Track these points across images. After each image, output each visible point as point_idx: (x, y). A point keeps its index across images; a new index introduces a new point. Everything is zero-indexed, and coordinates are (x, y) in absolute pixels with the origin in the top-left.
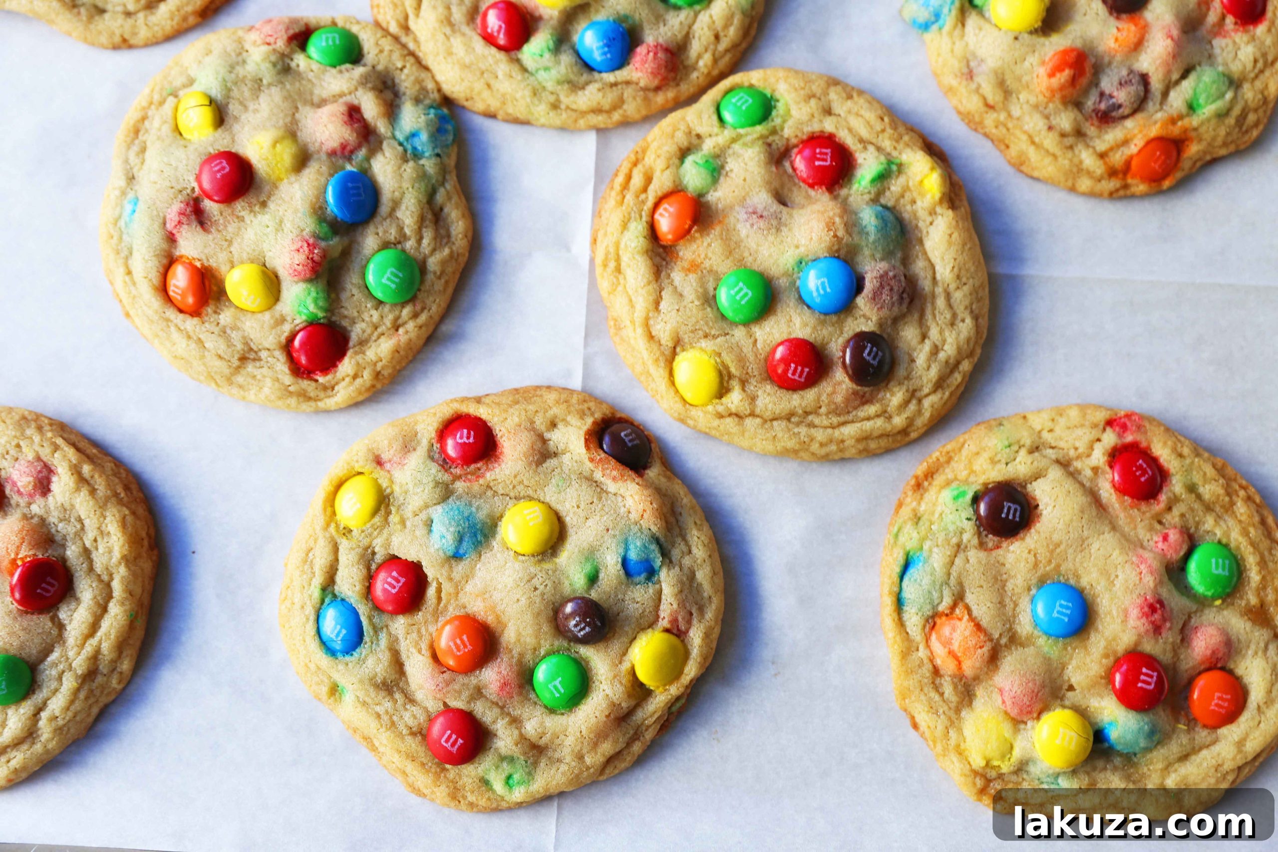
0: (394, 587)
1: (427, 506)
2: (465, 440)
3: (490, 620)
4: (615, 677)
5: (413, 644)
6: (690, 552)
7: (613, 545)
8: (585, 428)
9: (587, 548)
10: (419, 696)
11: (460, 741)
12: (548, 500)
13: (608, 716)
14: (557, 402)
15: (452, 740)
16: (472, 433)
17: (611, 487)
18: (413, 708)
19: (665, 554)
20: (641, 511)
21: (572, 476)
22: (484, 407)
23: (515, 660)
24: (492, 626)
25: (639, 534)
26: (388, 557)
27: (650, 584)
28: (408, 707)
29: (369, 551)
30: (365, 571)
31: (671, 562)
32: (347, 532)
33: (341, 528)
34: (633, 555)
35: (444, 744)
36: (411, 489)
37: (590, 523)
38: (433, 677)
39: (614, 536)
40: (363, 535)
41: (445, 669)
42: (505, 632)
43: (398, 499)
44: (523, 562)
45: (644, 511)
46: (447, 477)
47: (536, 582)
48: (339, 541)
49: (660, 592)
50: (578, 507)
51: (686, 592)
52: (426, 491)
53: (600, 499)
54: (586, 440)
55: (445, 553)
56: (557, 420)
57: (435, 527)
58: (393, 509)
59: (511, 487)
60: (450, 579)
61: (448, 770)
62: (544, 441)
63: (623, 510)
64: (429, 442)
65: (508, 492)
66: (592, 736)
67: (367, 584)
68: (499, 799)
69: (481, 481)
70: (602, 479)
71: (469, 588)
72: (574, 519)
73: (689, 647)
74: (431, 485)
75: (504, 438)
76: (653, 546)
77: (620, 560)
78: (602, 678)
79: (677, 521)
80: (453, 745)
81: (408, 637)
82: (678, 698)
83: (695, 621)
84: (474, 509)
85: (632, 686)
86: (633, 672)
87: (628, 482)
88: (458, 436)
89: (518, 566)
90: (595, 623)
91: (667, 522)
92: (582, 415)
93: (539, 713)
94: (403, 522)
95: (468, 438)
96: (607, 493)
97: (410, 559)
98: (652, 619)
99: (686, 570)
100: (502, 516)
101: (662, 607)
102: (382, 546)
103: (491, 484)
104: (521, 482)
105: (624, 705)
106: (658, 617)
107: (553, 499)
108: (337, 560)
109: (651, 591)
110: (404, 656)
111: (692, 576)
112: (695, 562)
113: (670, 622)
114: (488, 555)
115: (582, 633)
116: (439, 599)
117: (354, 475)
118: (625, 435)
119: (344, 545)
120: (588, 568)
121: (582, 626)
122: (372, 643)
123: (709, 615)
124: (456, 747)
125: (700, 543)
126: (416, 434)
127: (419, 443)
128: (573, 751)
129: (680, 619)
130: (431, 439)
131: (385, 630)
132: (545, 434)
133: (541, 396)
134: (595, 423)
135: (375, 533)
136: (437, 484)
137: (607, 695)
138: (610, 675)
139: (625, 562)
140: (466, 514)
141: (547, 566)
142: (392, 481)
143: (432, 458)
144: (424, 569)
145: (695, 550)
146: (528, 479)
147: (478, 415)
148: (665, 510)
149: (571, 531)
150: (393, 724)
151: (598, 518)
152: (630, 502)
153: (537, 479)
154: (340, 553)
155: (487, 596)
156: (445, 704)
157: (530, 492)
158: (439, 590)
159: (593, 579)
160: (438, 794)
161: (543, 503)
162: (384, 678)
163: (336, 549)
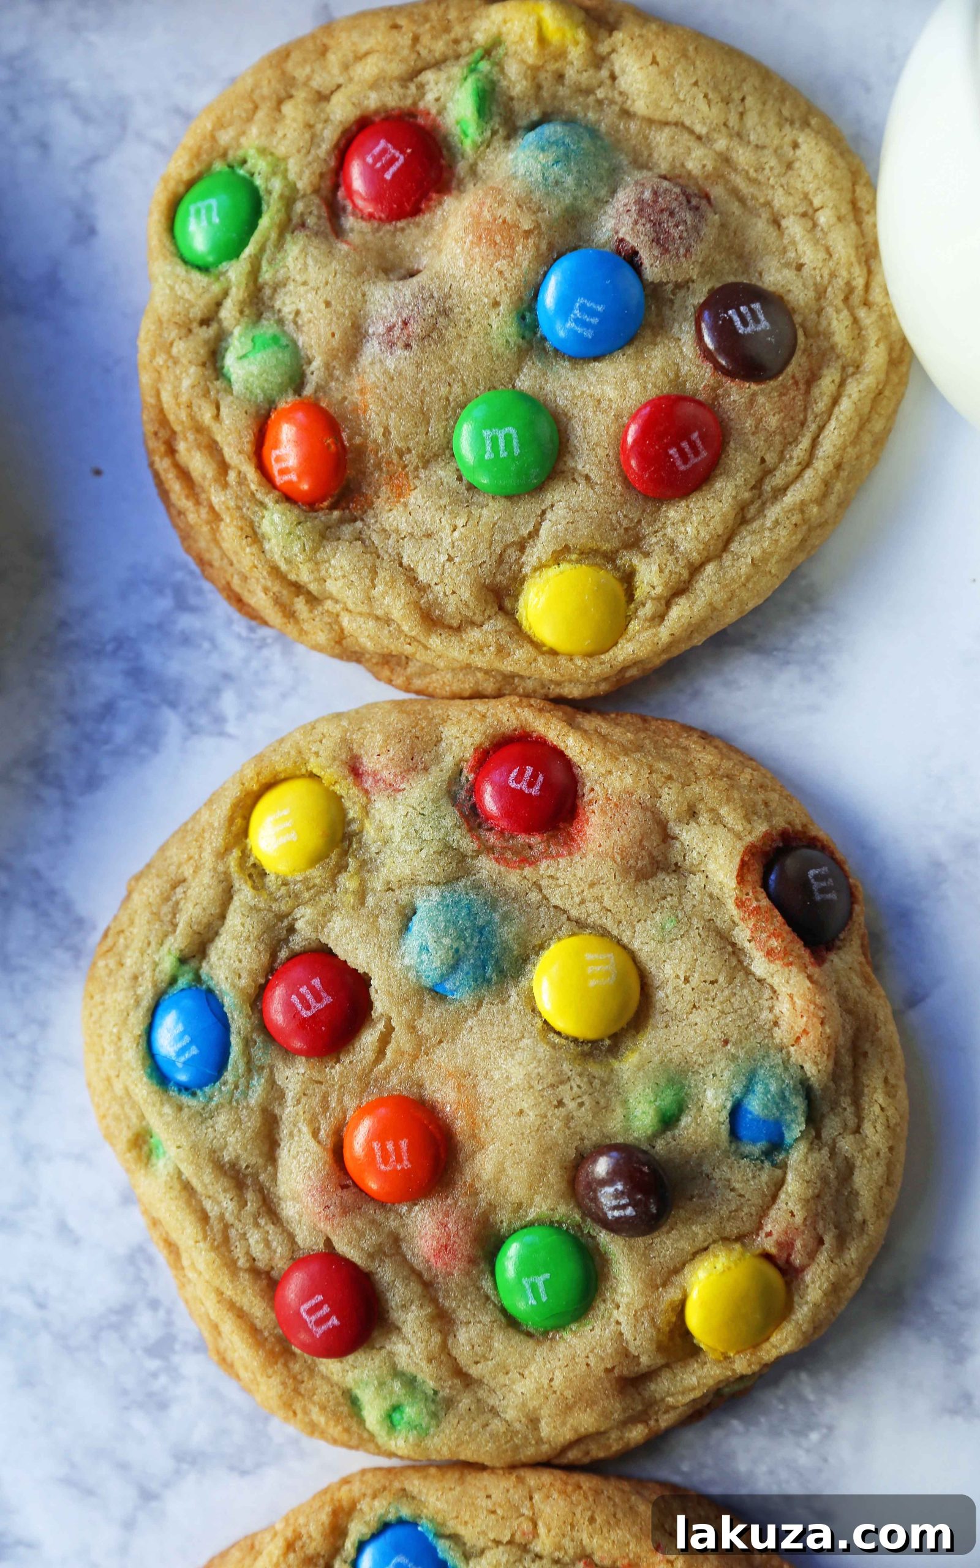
0: (308, 1007)
1: (414, 882)
2: (523, 786)
3: (460, 1126)
4: (646, 1307)
5: (308, 1116)
6: (857, 1130)
7: (727, 1074)
8: (749, 839)
9: (676, 1061)
10: (289, 1210)
11: (334, 1321)
12: (636, 945)
13: (608, 1371)
14: (712, 772)
15: (320, 1314)
16: (541, 778)
17: (760, 966)
18: (271, 1228)
19: (814, 1119)
20: (798, 1030)
21: (695, 921)
22: (578, 735)
23: (478, 1212)
24: (460, 1138)
25: (779, 1070)
26: (314, 945)
27: (767, 1164)
28: (262, 1222)
29: (286, 923)
30: (265, 958)
31: (818, 1136)
32: (257, 874)
33: (249, 864)
34: (755, 1105)
35: (305, 1315)
36: (397, 839)
37: (697, 1017)
38: (323, 1190)
39: (734, 1058)
40: (283, 890)
41: (349, 1182)
42: (478, 1156)
43: (368, 848)
44: (554, 1046)
45: (805, 1032)
46: (467, 844)
47: (564, 1091)
48: (237, 885)
49: (780, 1184)
50: (687, 980)
51: (828, 1198)
52: (423, 854)
53: (731, 979)
54: (743, 864)
55: (418, 977)
56: (701, 806)
57: (416, 924)
58: (352, 863)
59: (577, 900)
60: (412, 1028)
61: (294, 1354)
62: (667, 837)
63: (765, 1015)
64: (457, 765)
65: (567, 907)
66: (568, 1393)
67: (262, 981)
68: (365, 1435)
69: (527, 871)
70: (747, 945)
71: (440, 1055)
72: (673, 999)
73: (796, 1299)
74: (436, 846)
75: (594, 807)
76: (798, 1102)
77: (729, 1105)
78: (623, 1301)
79: (856, 1065)
80: (319, 1322)
81: (303, 1100)
82: (742, 1377)
83: (822, 1258)
84: (497, 917)
85: (671, 1332)
86: (680, 1309)
87: (794, 969)
88: (514, 774)
89: (543, 1050)
90: (647, 1206)
91: (837, 1063)
92: (749, 814)
93: (487, 1319)
94: (362, 895)
95: (531, 785)
96: (748, 973)
97: (352, 963)
98: (748, 1227)
99: (839, 1161)
100: (542, 947)
101: (773, 1213)
102: (308, 923)
103: (544, 883)
104: (599, 899)
105: (644, 1360)
106: (760, 1227)
107: (646, 948)
108: (223, 917)
109: (764, 1177)
110: (284, 1131)
111: (847, 1171)
112: (861, 1150)
113: (779, 1244)
114: (495, 1009)
115: (616, 1213)
116: (381, 1053)
117: (303, 776)
118: (816, 877)
119: (244, 894)
120: (667, 1100)
121: (623, 1202)
122: (236, 1087)
123: (853, 1253)
124: (324, 1328)
125: (881, 1120)
126: (439, 741)
127: (438, 759)
128: (524, 1404)
129: (798, 1244)
130: (461, 760)
131: (266, 1071)
132: (671, 824)
133: (686, 749)
134: (766, 835)
135: (307, 895)
136: (447, 848)
137: (621, 1334)
138: (638, 1303)
139: (736, 1112)
140: (481, 922)
141: (594, 1069)
142: (366, 810)
143: (453, 798)
144: (372, 990)
145: (868, 1128)
146: (612, 898)
147: (562, 746)
148: (841, 1040)
149: (658, 1019)
150: (226, 1239)
151: (715, 1013)
152: (783, 1007)
153: (631, 903)
154: (232, 908)
155: (468, 1082)
156: (328, 1242)
157: (609, 924)
158: (385, 1039)
159: (668, 1121)
160: (263, 1388)
161: (624, 947)
162: (238, 1157)
163: (227, 895)
